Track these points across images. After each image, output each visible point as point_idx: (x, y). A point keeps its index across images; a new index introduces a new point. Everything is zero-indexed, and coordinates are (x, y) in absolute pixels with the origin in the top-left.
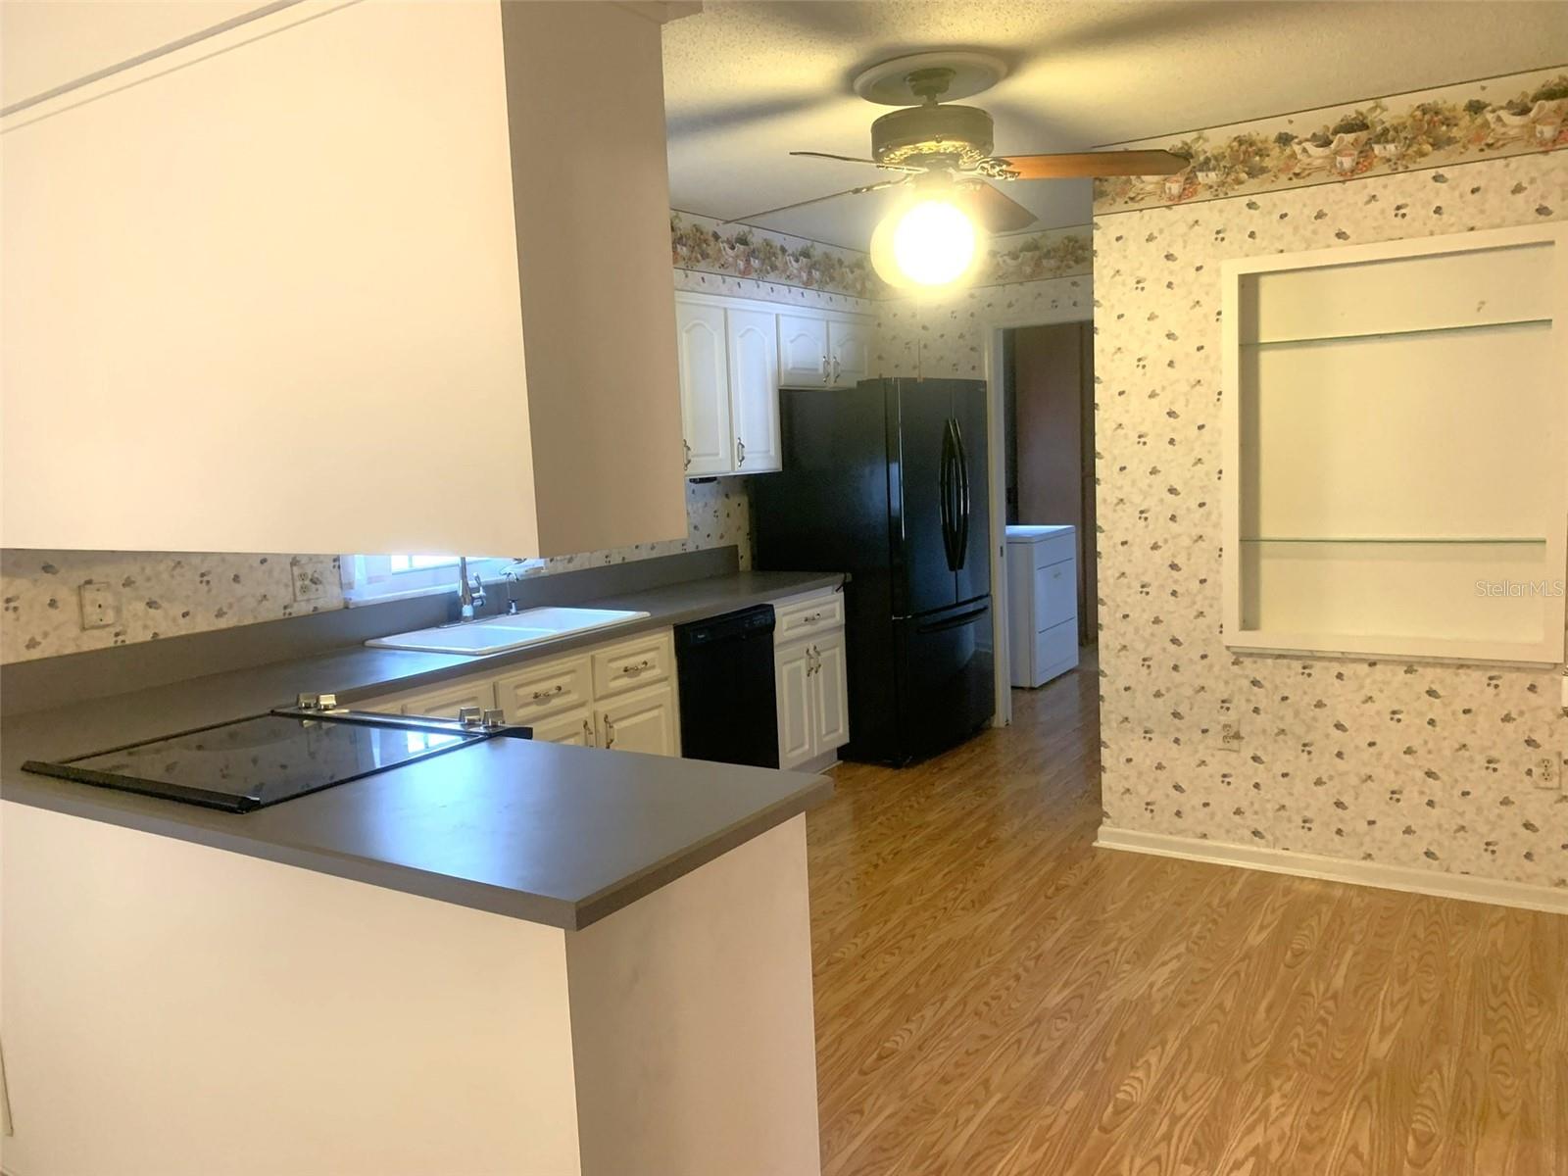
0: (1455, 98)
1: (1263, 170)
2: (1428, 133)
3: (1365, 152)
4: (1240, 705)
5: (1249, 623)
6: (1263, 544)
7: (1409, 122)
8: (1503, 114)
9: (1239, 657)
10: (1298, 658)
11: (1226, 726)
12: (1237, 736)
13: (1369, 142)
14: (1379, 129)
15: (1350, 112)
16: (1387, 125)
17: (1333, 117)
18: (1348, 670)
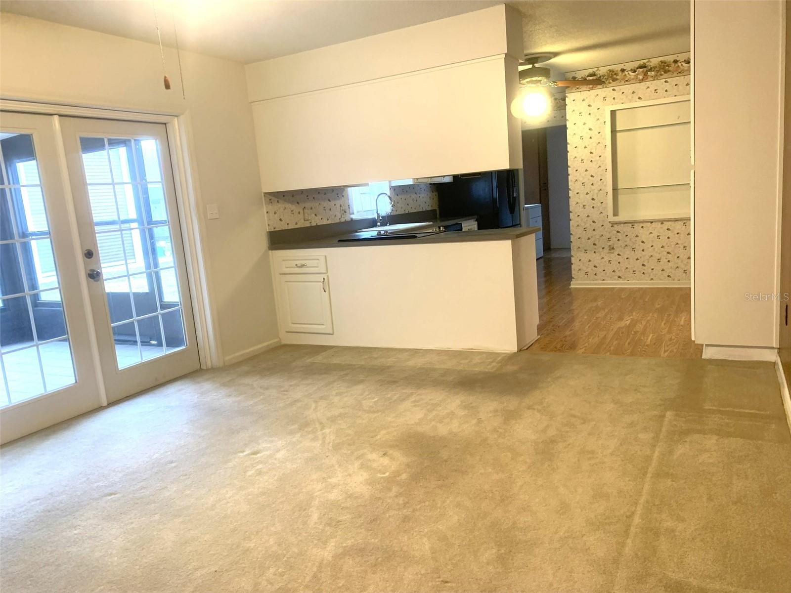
0: (670, 59)
1: (617, 79)
2: (663, 69)
3: (645, 74)
4: (614, 239)
5: (616, 214)
6: (619, 190)
7: (658, 66)
8: (683, 63)
9: (613, 224)
10: (630, 223)
11: (610, 246)
12: (613, 248)
13: (647, 71)
14: (649, 68)
15: (641, 62)
16: (652, 67)
17: (637, 64)
18: (644, 225)
